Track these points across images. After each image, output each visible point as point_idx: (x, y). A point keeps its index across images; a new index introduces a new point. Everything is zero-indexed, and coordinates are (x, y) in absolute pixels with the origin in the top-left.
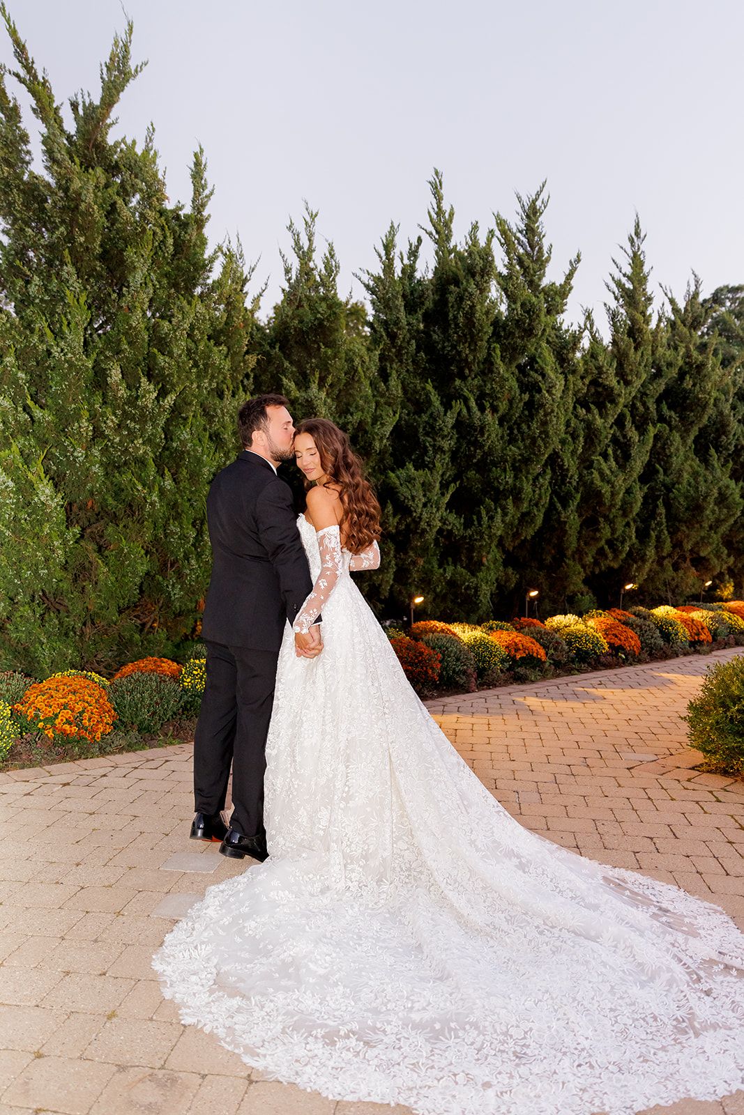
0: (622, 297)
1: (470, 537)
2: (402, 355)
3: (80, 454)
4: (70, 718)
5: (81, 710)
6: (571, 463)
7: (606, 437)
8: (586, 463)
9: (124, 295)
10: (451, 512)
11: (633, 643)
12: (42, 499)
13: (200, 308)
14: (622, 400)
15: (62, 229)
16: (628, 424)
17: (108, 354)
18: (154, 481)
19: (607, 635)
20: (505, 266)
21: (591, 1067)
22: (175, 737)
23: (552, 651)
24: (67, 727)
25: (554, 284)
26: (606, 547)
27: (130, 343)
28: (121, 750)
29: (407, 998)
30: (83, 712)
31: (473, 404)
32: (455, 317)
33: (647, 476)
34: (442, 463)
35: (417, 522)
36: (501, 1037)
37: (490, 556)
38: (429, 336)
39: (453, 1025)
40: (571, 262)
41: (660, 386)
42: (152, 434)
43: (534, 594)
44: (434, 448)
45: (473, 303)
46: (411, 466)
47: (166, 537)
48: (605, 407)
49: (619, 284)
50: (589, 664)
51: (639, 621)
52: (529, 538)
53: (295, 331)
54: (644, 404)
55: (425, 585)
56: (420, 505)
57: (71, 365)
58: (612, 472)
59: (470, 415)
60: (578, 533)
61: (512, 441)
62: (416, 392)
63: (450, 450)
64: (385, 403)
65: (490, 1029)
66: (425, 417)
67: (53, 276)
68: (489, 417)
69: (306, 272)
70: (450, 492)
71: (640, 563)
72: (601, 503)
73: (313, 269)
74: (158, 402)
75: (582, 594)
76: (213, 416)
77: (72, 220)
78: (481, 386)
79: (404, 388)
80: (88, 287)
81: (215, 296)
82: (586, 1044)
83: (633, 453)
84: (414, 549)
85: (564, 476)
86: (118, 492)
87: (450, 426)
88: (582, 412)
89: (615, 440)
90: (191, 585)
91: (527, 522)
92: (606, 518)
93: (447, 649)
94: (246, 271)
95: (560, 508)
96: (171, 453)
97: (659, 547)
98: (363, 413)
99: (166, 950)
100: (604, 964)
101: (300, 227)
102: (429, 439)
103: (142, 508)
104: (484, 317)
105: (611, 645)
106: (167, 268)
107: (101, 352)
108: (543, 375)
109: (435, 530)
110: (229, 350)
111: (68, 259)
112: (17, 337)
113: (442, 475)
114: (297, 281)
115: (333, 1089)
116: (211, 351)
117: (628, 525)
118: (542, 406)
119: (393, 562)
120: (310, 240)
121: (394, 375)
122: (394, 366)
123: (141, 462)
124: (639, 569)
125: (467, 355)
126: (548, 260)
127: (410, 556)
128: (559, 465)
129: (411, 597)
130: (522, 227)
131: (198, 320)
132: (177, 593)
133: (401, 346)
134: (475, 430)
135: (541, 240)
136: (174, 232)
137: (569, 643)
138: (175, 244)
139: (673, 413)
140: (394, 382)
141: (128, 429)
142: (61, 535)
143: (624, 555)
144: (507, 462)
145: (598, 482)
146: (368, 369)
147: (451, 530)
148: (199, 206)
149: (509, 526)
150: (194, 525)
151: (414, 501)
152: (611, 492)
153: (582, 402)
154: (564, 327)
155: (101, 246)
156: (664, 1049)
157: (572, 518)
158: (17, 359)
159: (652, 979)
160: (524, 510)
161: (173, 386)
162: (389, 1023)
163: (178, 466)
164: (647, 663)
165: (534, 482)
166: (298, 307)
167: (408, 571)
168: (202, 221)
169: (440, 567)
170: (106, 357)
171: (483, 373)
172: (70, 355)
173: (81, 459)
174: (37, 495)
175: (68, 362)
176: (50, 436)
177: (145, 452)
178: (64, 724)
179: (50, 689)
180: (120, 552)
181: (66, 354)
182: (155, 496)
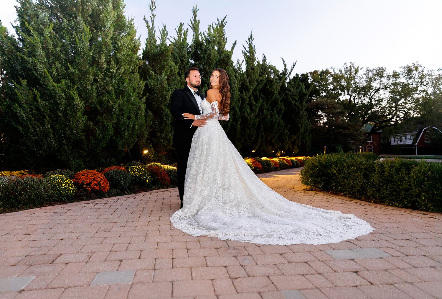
4: (96, 183)
9: (102, 30)
11: (260, 167)
12: (77, 103)
14: (251, 90)
16: (252, 98)
17: (97, 51)
18: (115, 100)
19: (253, 164)
25: (228, 50)
27: (106, 49)
28: (115, 195)
30: (100, 182)
32: (204, 57)
40: (233, 43)
41: (261, 87)
42: (114, 83)
47: (118, 121)
49: (245, 54)
53: (152, 55)
57: (85, 54)
71: (256, 144)
72: (247, 123)
74: (118, 71)
83: (254, 108)
86: (101, 103)
92: (248, 128)
97: (262, 139)
103: (112, 110)
111: (80, 14)
117: (253, 131)
120: (153, 24)
123: (109, 93)
126: (226, 42)
132: (120, 144)
139: (264, 96)
141: (106, 80)
142: (82, 118)
143: (252, 140)
157: (238, 126)
173: (89, 89)
174: (75, 101)
175: (83, 52)
176: (76, 80)
177: (112, 89)
178: (94, 185)
179: (86, 174)
180: (104, 126)
181: (83, 49)
182: (116, 106)
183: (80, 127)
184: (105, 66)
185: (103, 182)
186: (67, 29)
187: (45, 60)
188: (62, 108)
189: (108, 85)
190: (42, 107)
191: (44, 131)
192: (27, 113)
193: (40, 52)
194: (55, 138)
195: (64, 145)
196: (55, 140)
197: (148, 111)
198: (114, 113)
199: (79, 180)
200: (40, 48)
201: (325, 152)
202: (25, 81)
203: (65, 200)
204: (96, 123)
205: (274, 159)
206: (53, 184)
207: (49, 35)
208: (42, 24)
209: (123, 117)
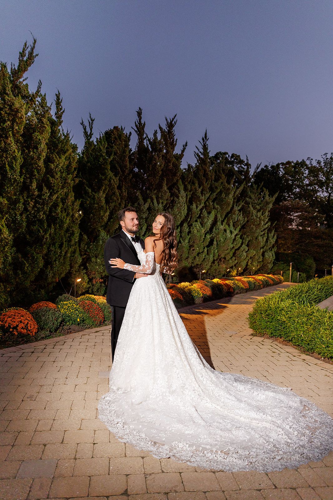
0: (200, 160)
3: (19, 218)
4: (23, 326)
5: (27, 323)
7: (197, 215)
11: (210, 293)
12: (5, 236)
14: (203, 201)
15: (9, 123)
16: (204, 210)
17: (28, 176)
18: (46, 229)
19: (201, 290)
23: (184, 296)
25: (177, 154)
27: (38, 173)
28: (43, 338)
31: (155, 201)
40: (183, 145)
42: (46, 210)
43: (173, 274)
47: (49, 251)
49: (198, 155)
51: (210, 284)
57: (15, 181)
66: (136, 205)
68: (161, 206)
71: (207, 262)
74: (50, 197)
86: (30, 232)
87: (146, 209)
95: (183, 241)
98: (116, 202)
101: (86, 124)
103: (42, 240)
105: (203, 294)
111: (11, 135)
120: (91, 130)
121: (124, 187)
122: (124, 183)
123: (41, 221)
126: (176, 144)
130: (167, 130)
132: (50, 275)
133: (126, 175)
134: (155, 211)
135: (173, 137)
137: (189, 293)
139: (218, 206)
141: (37, 208)
142: (10, 251)
148: (59, 117)
157: (186, 244)
164: (214, 300)
173: (19, 219)
174: (3, 234)
175: (14, 179)
177: (43, 218)
178: (21, 329)
179: (12, 315)
180: (33, 257)
181: (13, 176)
182: (48, 236)
183: (7, 261)
184: (36, 193)
185: (31, 324)
197: (83, 233)
198: (45, 244)
199: (6, 323)
204: (25, 255)
209: (55, 246)
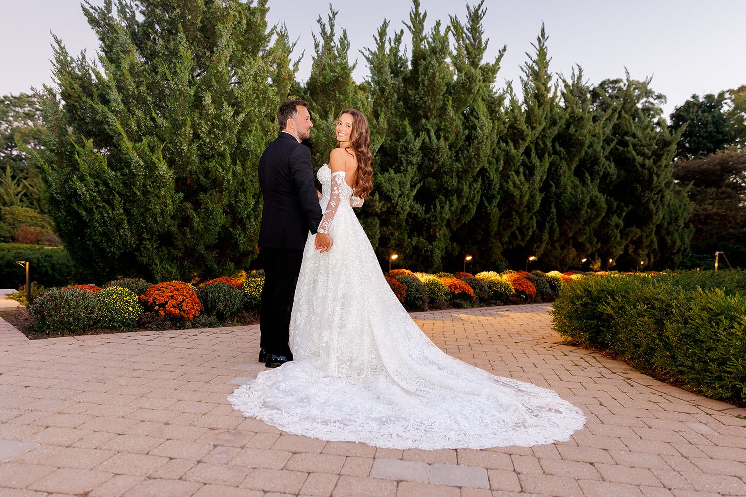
0: (531, 75)
1: (429, 218)
2: (388, 103)
3: (185, 148)
4: (174, 304)
6: (495, 177)
7: (518, 161)
8: (505, 177)
9: (214, 52)
10: (417, 203)
11: (531, 290)
12: (161, 173)
13: (261, 63)
14: (529, 139)
15: (178, 10)
16: (533, 154)
17: (204, 88)
18: (229, 167)
19: (515, 284)
20: (455, 48)
21: (465, 435)
22: (238, 321)
23: (478, 290)
24: (172, 309)
25: (489, 63)
26: (517, 232)
27: (218, 82)
28: (204, 325)
29: (369, 410)
30: (182, 301)
31: (432, 134)
32: (423, 80)
33: (545, 188)
34: (412, 170)
35: (394, 206)
36: (419, 424)
37: (441, 232)
38: (406, 92)
39: (392, 419)
40: (500, 51)
41: (555, 130)
42: (229, 139)
43: (469, 258)
44: (407, 162)
45: (434, 71)
46: (392, 171)
47: (236, 202)
48: (519, 143)
49: (531, 68)
50: (502, 301)
51: (536, 277)
52: (467, 222)
53: (320, 83)
54: (544, 143)
55: (399, 248)
56: (397, 196)
57: (181, 93)
58: (521, 183)
59: (431, 142)
60: (499, 221)
61: (457, 160)
62: (396, 126)
63: (417, 163)
64: (377, 132)
65: (412, 420)
66: (402, 142)
67: (171, 40)
68: (442, 142)
69: (328, 48)
70: (417, 189)
71: (538, 243)
72: (514, 202)
73: (333, 47)
74: (234, 118)
75: (501, 262)
76: (267, 132)
77: (184, 6)
78: (438, 124)
79: (389, 124)
80: (193, 47)
81: (271, 58)
82: (465, 429)
83: (535, 172)
84: (393, 224)
85: (490, 185)
86: (207, 173)
87: (417, 148)
88: (503, 145)
89: (524, 164)
90: (251, 236)
91: (466, 212)
92: (517, 212)
93: (411, 283)
94: (291, 44)
95: (487, 205)
96: (241, 151)
97: (551, 232)
99: (235, 394)
100: (480, 402)
101: (326, 21)
102: (404, 156)
103: (222, 184)
104: (441, 80)
105: (517, 290)
106: (242, 39)
107: (199, 87)
108: (478, 118)
109: (406, 213)
110: (279, 91)
111: (181, 29)
112: (147, 76)
113: (412, 178)
114: (323, 53)
115: (325, 438)
116: (267, 90)
117: (531, 218)
118: (477, 137)
119: (379, 231)
120: (331, 29)
121: (383, 115)
122: (383, 109)
123: (222, 155)
124: (538, 247)
125: (429, 104)
126: (485, 48)
127: (390, 230)
128: (487, 177)
129: (389, 255)
130: (469, 26)
131: (259, 70)
132: (242, 239)
133: (387, 97)
134: (434, 151)
135: (480, 35)
136: (247, 17)
137: (490, 287)
138: (248, 24)
139: (562, 149)
140: (382, 118)
141: (215, 134)
142: (172, 197)
143: (528, 237)
144: (453, 171)
145: (512, 188)
146: (366, 110)
147: (416, 214)
148: (262, 2)
149: (453, 213)
150: (253, 197)
151: (393, 192)
152: (520, 195)
153: (502, 138)
154: (495, 91)
155: (201, 22)
156: (506, 431)
157: (494, 210)
158: (148, 89)
159: (506, 410)
160: (464, 204)
161: (243, 109)
162: (358, 418)
163: (245, 160)
164: (540, 303)
165: (470, 185)
166: (323, 69)
167: (388, 239)
168: (264, 10)
169: (409, 238)
170: (202, 90)
171: (440, 116)
172: (180, 86)
173: (185, 151)
174: (158, 170)
175: (179, 91)
176: (166, 136)
177: (224, 149)
178: (171, 307)
179: (162, 287)
180: (208, 209)
181: (178, 86)
182: (230, 176)
183: (167, 211)
184: (212, 111)
185: (188, 303)
186: (163, 54)
187: (122, 106)
188: (139, 181)
189: (217, 143)
190: (112, 180)
191: (115, 218)
192: (92, 190)
193: (115, 96)
194: (131, 229)
195: (146, 239)
196: (131, 231)
198: (227, 189)
199: (150, 297)
200: (114, 89)
201: (716, 265)
202: (91, 140)
203: (120, 327)
204: (197, 205)
205: (574, 277)
206: (104, 302)
207: (128, 67)
208: (122, 51)
209: (245, 195)
